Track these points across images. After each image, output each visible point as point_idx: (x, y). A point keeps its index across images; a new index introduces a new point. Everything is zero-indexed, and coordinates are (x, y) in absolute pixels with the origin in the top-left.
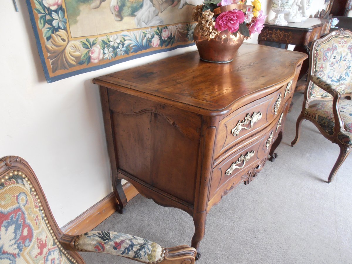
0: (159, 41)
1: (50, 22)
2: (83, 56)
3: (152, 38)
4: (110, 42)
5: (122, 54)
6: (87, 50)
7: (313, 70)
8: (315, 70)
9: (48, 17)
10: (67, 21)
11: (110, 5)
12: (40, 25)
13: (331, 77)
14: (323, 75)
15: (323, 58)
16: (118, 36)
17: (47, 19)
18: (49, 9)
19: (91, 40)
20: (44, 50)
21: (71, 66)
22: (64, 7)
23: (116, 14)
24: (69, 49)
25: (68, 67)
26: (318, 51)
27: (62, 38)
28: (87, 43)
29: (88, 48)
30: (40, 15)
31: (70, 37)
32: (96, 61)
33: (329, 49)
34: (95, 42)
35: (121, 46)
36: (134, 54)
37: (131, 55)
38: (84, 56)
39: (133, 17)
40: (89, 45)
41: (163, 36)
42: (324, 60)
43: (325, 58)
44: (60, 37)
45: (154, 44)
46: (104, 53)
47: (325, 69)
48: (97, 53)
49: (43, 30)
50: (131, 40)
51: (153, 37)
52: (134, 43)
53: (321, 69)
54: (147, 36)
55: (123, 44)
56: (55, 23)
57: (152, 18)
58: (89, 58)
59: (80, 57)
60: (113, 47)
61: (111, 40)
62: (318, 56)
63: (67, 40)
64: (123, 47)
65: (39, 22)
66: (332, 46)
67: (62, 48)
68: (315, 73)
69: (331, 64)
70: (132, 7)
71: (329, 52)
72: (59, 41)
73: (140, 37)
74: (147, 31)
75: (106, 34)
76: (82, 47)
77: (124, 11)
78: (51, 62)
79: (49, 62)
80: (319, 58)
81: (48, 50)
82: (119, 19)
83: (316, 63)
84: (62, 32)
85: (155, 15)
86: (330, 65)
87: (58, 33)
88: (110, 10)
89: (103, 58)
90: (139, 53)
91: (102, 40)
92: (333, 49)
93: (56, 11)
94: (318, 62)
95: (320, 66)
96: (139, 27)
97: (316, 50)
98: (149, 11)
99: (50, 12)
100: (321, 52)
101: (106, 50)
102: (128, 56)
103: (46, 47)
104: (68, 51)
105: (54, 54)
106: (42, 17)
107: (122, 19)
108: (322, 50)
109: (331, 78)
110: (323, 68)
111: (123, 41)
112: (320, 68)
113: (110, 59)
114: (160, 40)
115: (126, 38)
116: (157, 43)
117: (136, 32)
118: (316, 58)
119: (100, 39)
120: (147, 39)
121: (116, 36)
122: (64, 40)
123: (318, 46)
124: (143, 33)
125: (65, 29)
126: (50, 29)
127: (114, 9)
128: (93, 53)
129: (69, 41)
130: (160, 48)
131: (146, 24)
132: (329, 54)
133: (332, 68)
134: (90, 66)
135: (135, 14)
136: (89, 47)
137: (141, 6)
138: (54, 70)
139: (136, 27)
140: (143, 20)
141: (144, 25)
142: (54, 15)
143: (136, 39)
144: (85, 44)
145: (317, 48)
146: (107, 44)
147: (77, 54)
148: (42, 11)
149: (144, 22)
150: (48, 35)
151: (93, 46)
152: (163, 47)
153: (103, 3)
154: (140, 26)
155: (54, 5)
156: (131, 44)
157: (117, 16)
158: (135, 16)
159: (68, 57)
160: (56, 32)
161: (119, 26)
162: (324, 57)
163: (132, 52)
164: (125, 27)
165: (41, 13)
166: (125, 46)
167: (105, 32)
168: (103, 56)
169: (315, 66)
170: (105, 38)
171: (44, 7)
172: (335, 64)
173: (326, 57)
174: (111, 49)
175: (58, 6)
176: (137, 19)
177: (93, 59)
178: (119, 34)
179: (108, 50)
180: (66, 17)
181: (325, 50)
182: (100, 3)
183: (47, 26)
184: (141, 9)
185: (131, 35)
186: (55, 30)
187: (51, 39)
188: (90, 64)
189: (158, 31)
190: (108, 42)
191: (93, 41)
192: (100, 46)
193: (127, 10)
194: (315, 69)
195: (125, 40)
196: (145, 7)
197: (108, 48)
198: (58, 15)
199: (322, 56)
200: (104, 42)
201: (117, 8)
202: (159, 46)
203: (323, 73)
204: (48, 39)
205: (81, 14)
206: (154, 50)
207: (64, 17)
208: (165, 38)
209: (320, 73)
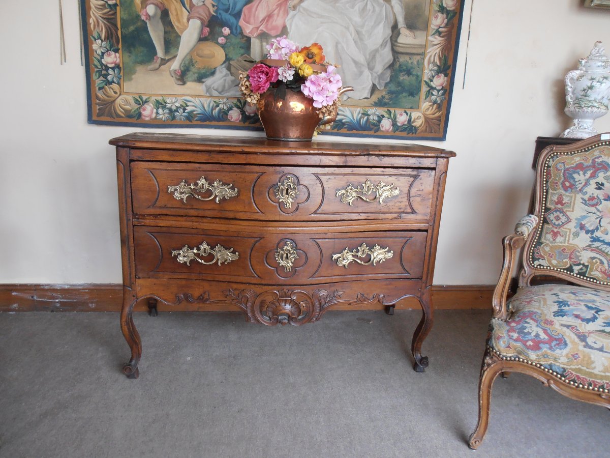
0: (241, 116)
1: (105, 76)
2: (133, 110)
3: (228, 111)
4: (166, 103)
5: (183, 119)
6: (138, 106)
7: (541, 206)
8: (545, 206)
9: (104, 72)
10: (122, 78)
11: (170, 68)
12: (95, 77)
13: (590, 229)
14: (564, 219)
15: (563, 184)
16: (177, 100)
17: (103, 73)
18: (106, 66)
19: (144, 98)
20: (93, 97)
21: (119, 116)
22: (121, 65)
23: (178, 77)
24: (119, 101)
25: (115, 117)
26: (550, 167)
27: (115, 90)
28: (139, 100)
29: (140, 104)
30: (96, 69)
31: (122, 91)
32: (147, 119)
33: (580, 167)
34: (148, 100)
35: (181, 111)
36: (199, 123)
37: (194, 123)
38: (135, 111)
39: (201, 84)
40: (141, 102)
41: (247, 111)
42: (566, 189)
43: (567, 184)
44: (112, 89)
45: (232, 118)
46: (157, 113)
47: (569, 207)
48: (148, 111)
49: (97, 81)
50: (196, 107)
51: (231, 109)
52: (199, 111)
53: (559, 206)
54: (221, 106)
55: (184, 110)
56: (109, 78)
57: (230, 88)
58: (140, 115)
59: (130, 111)
60: (170, 109)
61: (168, 101)
62: (550, 178)
63: (119, 93)
64: (184, 112)
65: (94, 74)
66: (594, 161)
67: (113, 99)
68: (544, 212)
69: (587, 199)
70: (199, 73)
71: (581, 173)
72: (111, 93)
73: (209, 106)
74: (221, 100)
75: (162, 95)
76: (133, 102)
77: (187, 76)
78: (98, 107)
79: (96, 107)
80: (554, 182)
81: (97, 98)
82: (181, 83)
83: (547, 192)
84: (115, 86)
85: (235, 84)
86: (585, 200)
87: (111, 86)
88: (170, 73)
89: (156, 118)
90: (208, 123)
91: (156, 100)
92: (594, 167)
93: (113, 69)
94: (551, 191)
95: (555, 198)
96: (208, 94)
97: (546, 165)
98: (225, 80)
99: (107, 68)
100: (558, 170)
101: (160, 111)
102: (190, 123)
103: (96, 95)
104: (118, 103)
105: (102, 102)
106: (97, 71)
107: (184, 83)
108: (560, 166)
109: (592, 232)
110: (563, 204)
111: (184, 105)
112: (557, 203)
113: (164, 121)
114: (242, 114)
115: (189, 104)
116: (238, 117)
117: (203, 100)
118: (547, 181)
119: (153, 98)
120: (220, 110)
121: (174, 99)
122: (115, 93)
123: (552, 157)
124: (215, 102)
125: (119, 84)
126: (104, 81)
127: (175, 72)
128: (144, 110)
129: (120, 95)
130: (242, 124)
131: (220, 93)
132: (580, 177)
133: (593, 209)
134: (139, 121)
135: (203, 80)
136: (142, 104)
137: (213, 73)
138: (99, 115)
139: (202, 94)
140: (215, 88)
141: (215, 93)
142: (110, 71)
143: (204, 107)
144: (137, 100)
145: (549, 161)
146: (162, 104)
147: (128, 107)
148: (100, 67)
149: (216, 90)
150: (101, 86)
151: (145, 104)
152: (247, 124)
153: (162, 66)
154: (210, 94)
155: (112, 63)
156: (194, 111)
157: (178, 79)
158: (203, 82)
159: (117, 108)
160: (109, 85)
161: (180, 89)
162: (565, 180)
163: (197, 120)
164: (188, 92)
165: (98, 68)
166: (186, 111)
167: (161, 93)
168: (156, 115)
169: (546, 198)
170: (160, 98)
171: (102, 64)
172: (603, 201)
173: (572, 181)
174: (167, 111)
175: (116, 64)
176: (206, 86)
177: (144, 116)
178: (179, 98)
179: (163, 111)
180: (121, 74)
181: (567, 167)
182: (160, 66)
183: (102, 78)
184: (211, 77)
185: (197, 101)
186: (110, 83)
187: (103, 90)
188: (139, 120)
189: (239, 104)
190: (164, 104)
191: (146, 99)
192: (153, 105)
193: (191, 75)
194: (545, 204)
195: (187, 106)
196: (218, 75)
197: (162, 109)
198: (114, 71)
199: (560, 178)
200: (157, 101)
201: (178, 72)
202: (240, 121)
203: (564, 215)
204: (100, 89)
205: (137, 73)
206: (232, 124)
207: (119, 74)
208: (250, 114)
209: (556, 214)
